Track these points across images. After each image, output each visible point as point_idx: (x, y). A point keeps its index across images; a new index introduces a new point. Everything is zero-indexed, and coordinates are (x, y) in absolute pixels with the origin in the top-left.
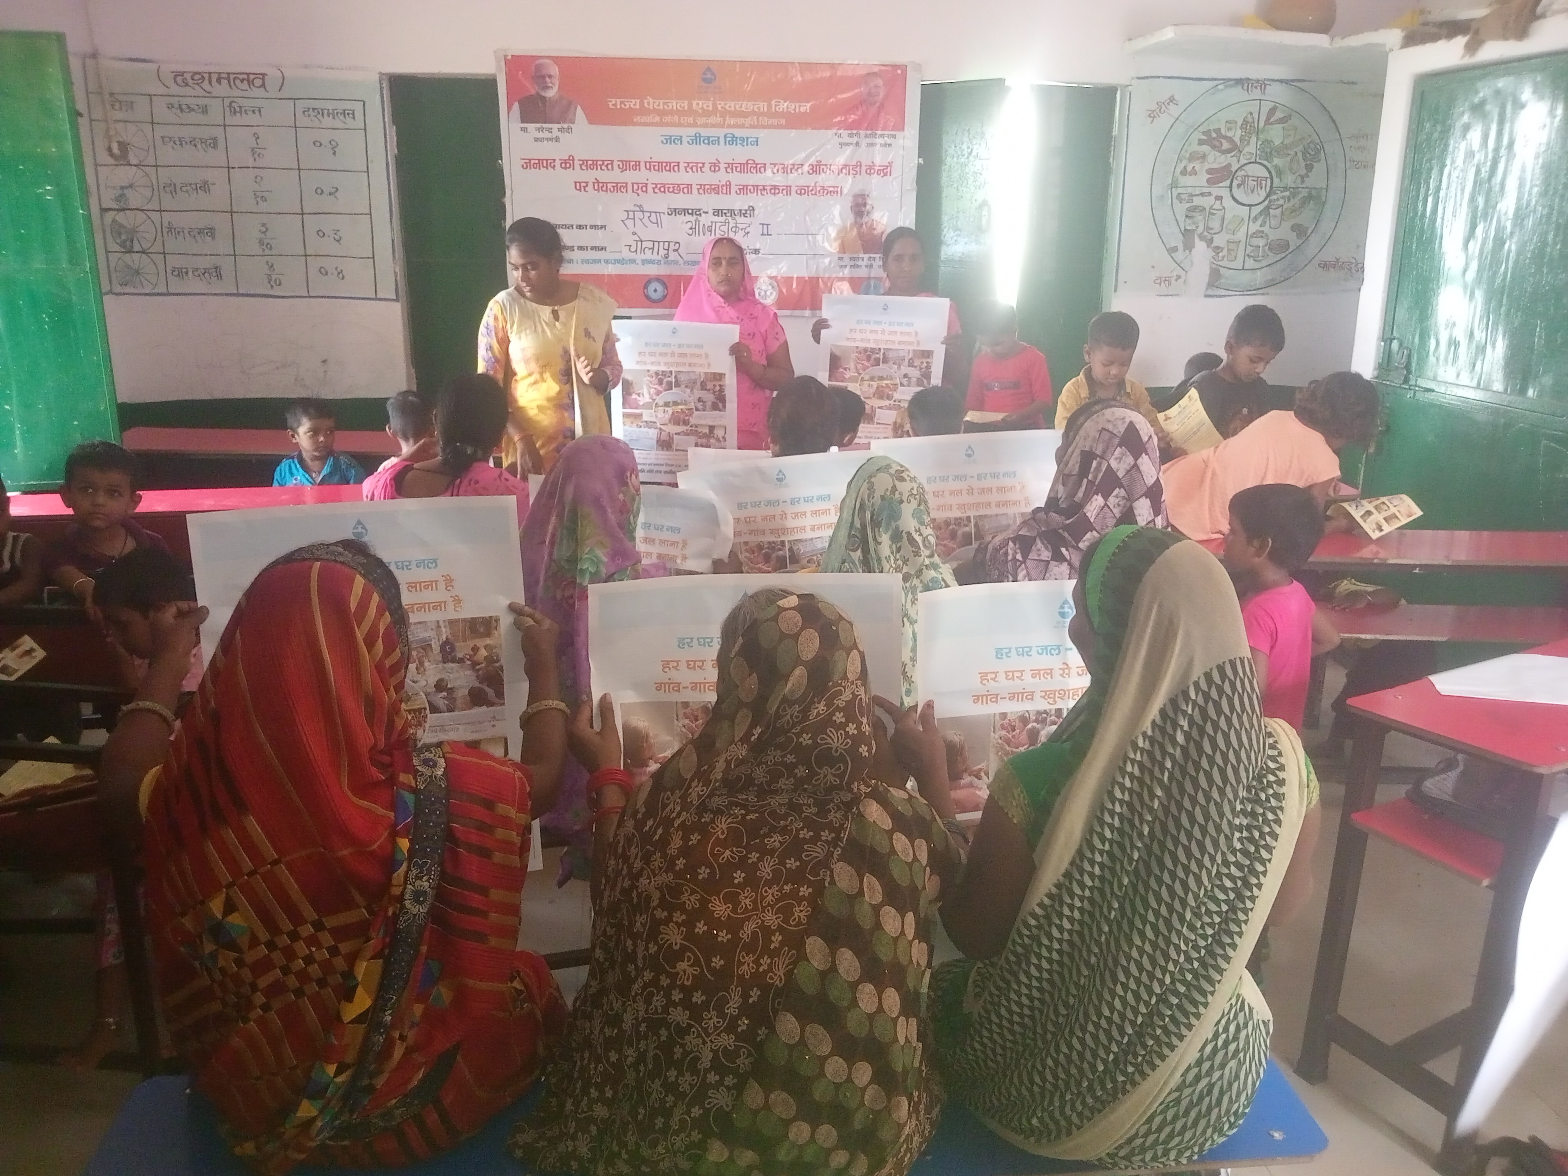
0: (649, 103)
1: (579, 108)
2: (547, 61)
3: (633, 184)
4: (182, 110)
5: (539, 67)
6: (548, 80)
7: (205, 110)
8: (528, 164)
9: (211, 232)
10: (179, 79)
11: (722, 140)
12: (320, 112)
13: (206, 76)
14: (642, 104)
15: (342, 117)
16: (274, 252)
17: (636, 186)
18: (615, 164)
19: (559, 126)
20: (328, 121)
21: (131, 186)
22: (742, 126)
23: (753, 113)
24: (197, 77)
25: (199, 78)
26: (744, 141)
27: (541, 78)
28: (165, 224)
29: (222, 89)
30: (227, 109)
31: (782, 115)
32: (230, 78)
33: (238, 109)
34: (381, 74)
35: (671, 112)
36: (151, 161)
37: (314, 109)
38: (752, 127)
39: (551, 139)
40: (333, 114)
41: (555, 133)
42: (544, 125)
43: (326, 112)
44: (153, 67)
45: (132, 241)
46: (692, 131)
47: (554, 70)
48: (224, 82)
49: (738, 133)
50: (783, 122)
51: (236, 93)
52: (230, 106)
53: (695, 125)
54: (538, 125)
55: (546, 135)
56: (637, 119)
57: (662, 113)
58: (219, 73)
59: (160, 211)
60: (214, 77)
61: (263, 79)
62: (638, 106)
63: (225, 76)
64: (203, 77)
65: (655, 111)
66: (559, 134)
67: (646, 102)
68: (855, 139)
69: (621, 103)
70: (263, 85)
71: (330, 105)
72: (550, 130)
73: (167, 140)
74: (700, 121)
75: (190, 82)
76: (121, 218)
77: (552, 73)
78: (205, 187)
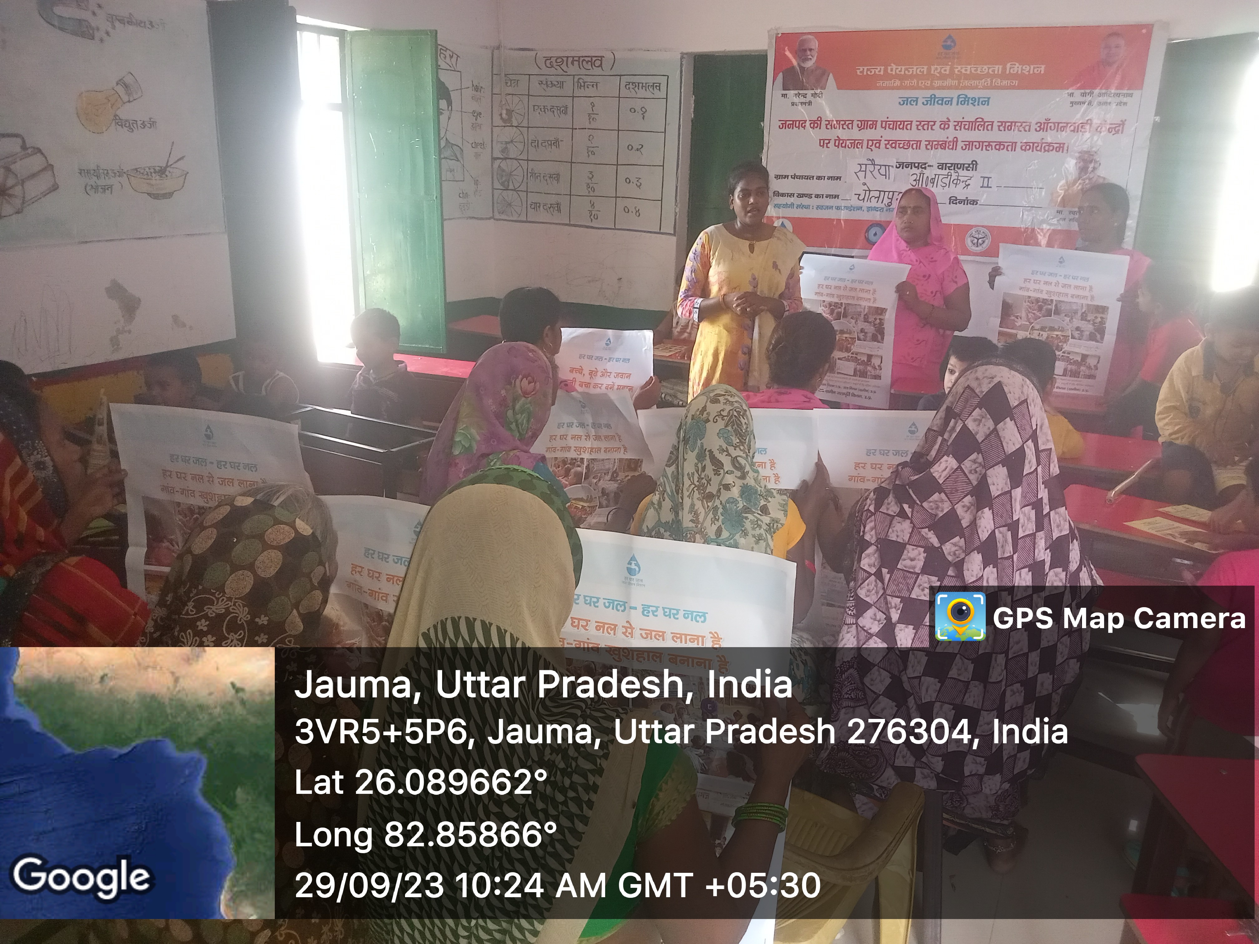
0: (892, 70)
1: (831, 75)
2: (810, 37)
3: (868, 140)
4: (547, 86)
5: (803, 42)
6: (809, 53)
7: (561, 84)
8: (786, 125)
9: (556, 177)
10: (548, 62)
11: (955, 101)
12: (636, 85)
13: (565, 59)
14: (886, 70)
15: (651, 89)
16: (596, 194)
17: (870, 143)
18: (855, 123)
19: (813, 92)
20: (642, 93)
21: (512, 141)
22: (976, 88)
23: (988, 75)
24: (559, 60)
25: (561, 60)
26: (975, 101)
27: (802, 52)
28: (530, 170)
29: (573, 69)
30: (576, 84)
31: (1015, 76)
32: (579, 60)
33: (583, 84)
34: (682, 54)
35: (912, 77)
36: (525, 124)
37: (633, 83)
38: (985, 88)
39: (805, 103)
40: (645, 86)
41: (809, 98)
42: (801, 92)
43: (641, 85)
44: (533, 53)
45: (508, 182)
46: (928, 93)
47: (815, 44)
48: (576, 63)
49: (971, 94)
50: (1016, 83)
51: (583, 72)
52: (578, 82)
53: (932, 88)
54: (796, 92)
55: (802, 99)
56: (880, 83)
57: (902, 78)
58: (573, 57)
59: (528, 160)
60: (570, 60)
61: (601, 60)
62: (882, 73)
63: (577, 59)
64: (563, 60)
65: (897, 77)
66: (812, 99)
67: (889, 68)
68: (1089, 98)
69: (868, 70)
70: (601, 66)
71: (644, 80)
72: (805, 96)
73: (536, 107)
74: (937, 83)
75: (555, 64)
76: (504, 165)
77: (813, 47)
78: (556, 143)
